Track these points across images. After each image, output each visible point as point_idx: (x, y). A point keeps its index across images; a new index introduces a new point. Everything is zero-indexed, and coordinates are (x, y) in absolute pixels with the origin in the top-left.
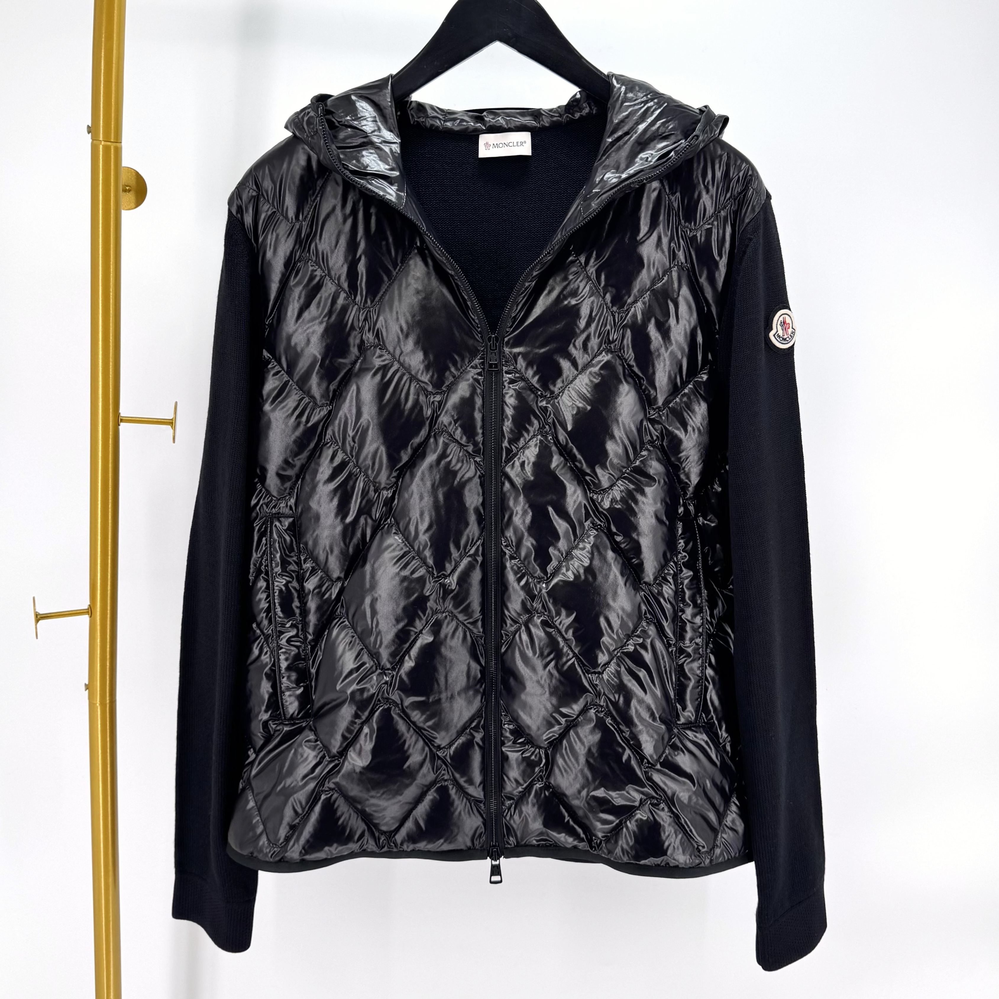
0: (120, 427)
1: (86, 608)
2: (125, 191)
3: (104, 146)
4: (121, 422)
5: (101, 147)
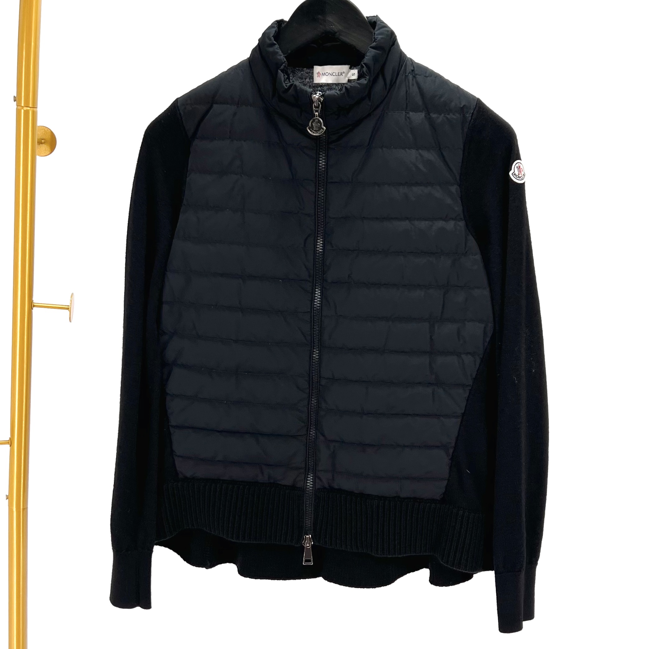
0: (33, 311)
1: (8, 439)
2: (40, 143)
3: (24, 110)
4: (34, 307)
5: (22, 111)
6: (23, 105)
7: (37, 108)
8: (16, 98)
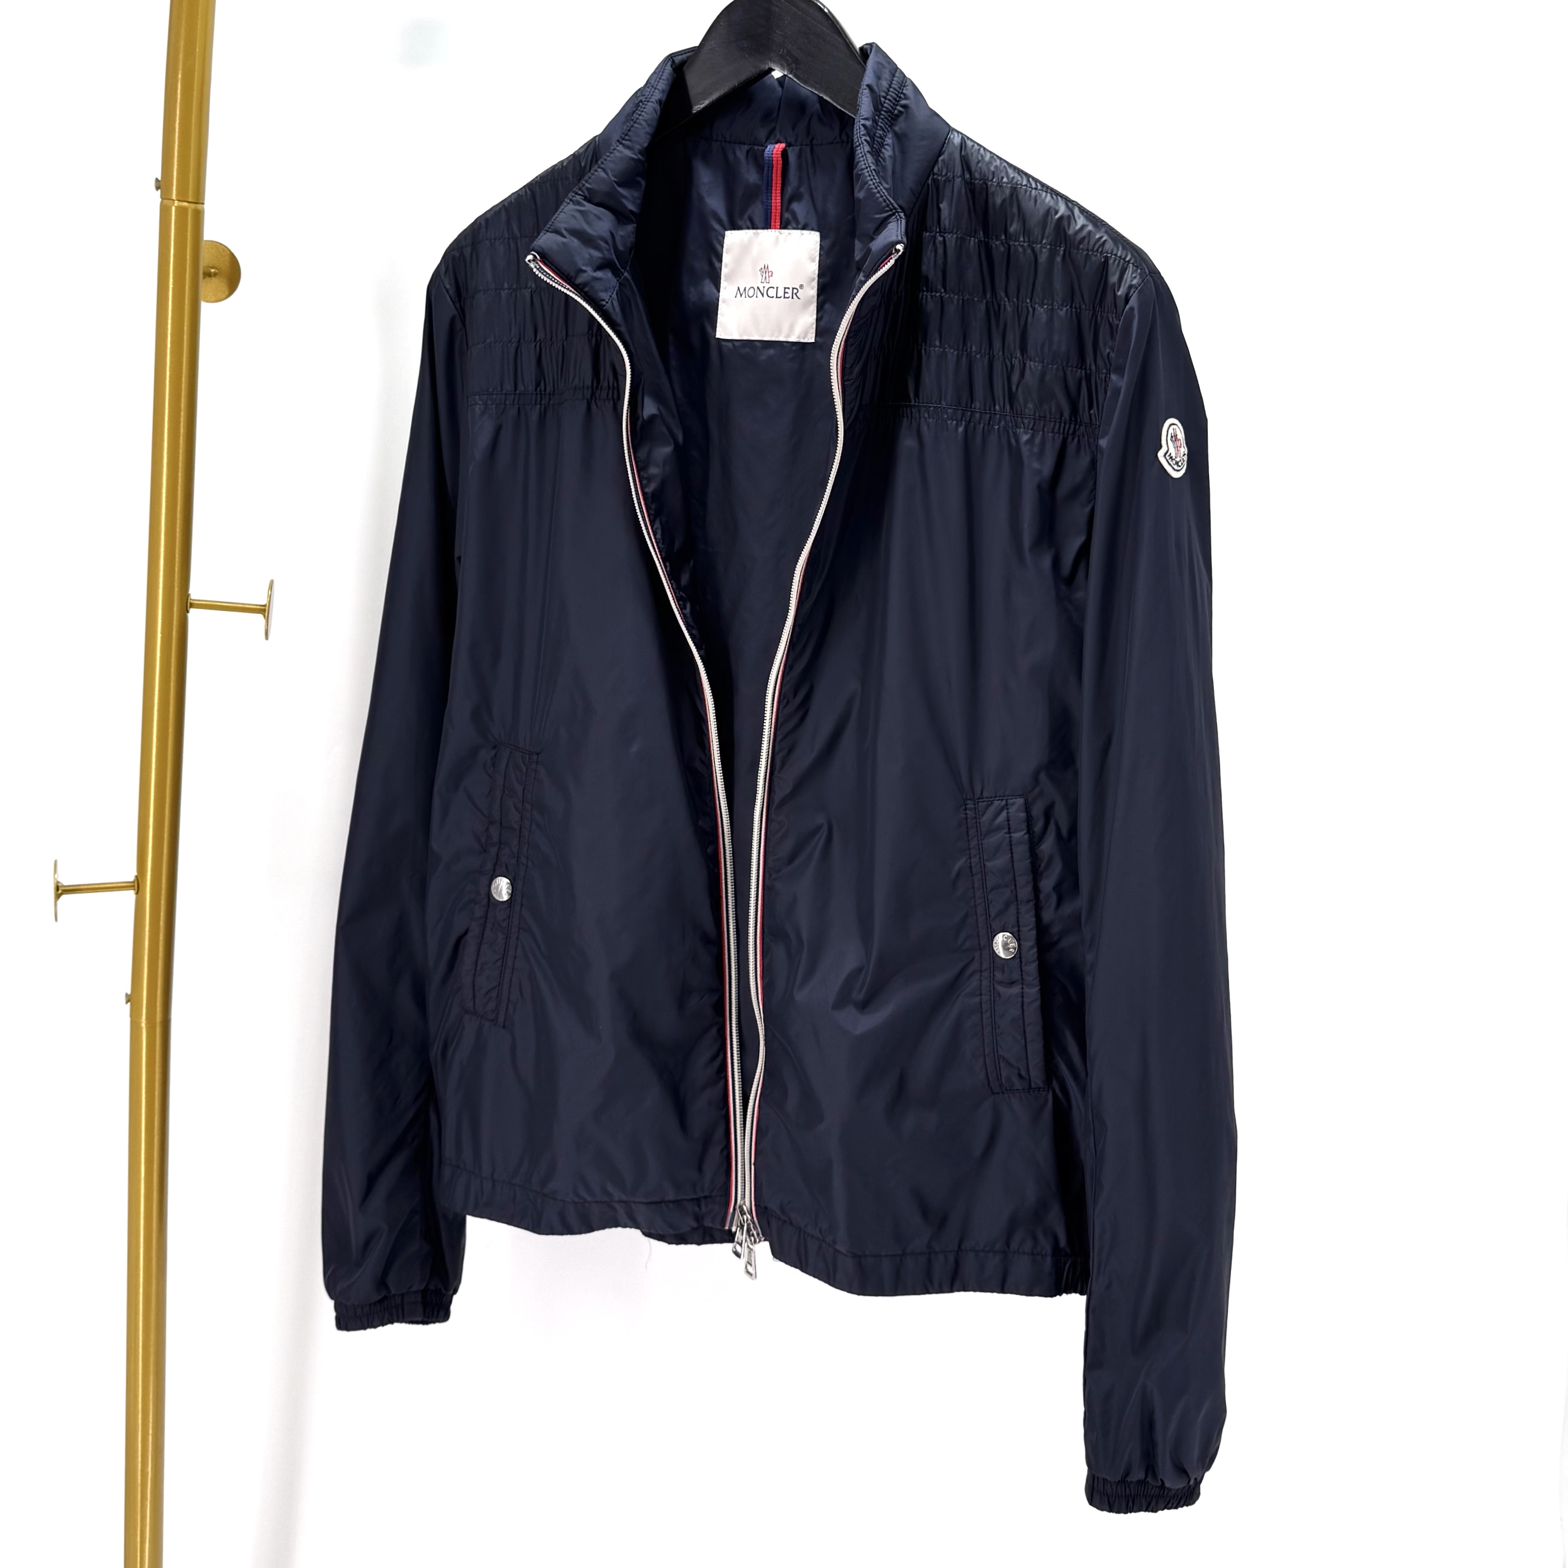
0: (189, 615)
2: (207, 274)
3: (177, 208)
4: (190, 607)
5: (174, 209)
6: (174, 197)
7: (203, 204)
8: (161, 183)
